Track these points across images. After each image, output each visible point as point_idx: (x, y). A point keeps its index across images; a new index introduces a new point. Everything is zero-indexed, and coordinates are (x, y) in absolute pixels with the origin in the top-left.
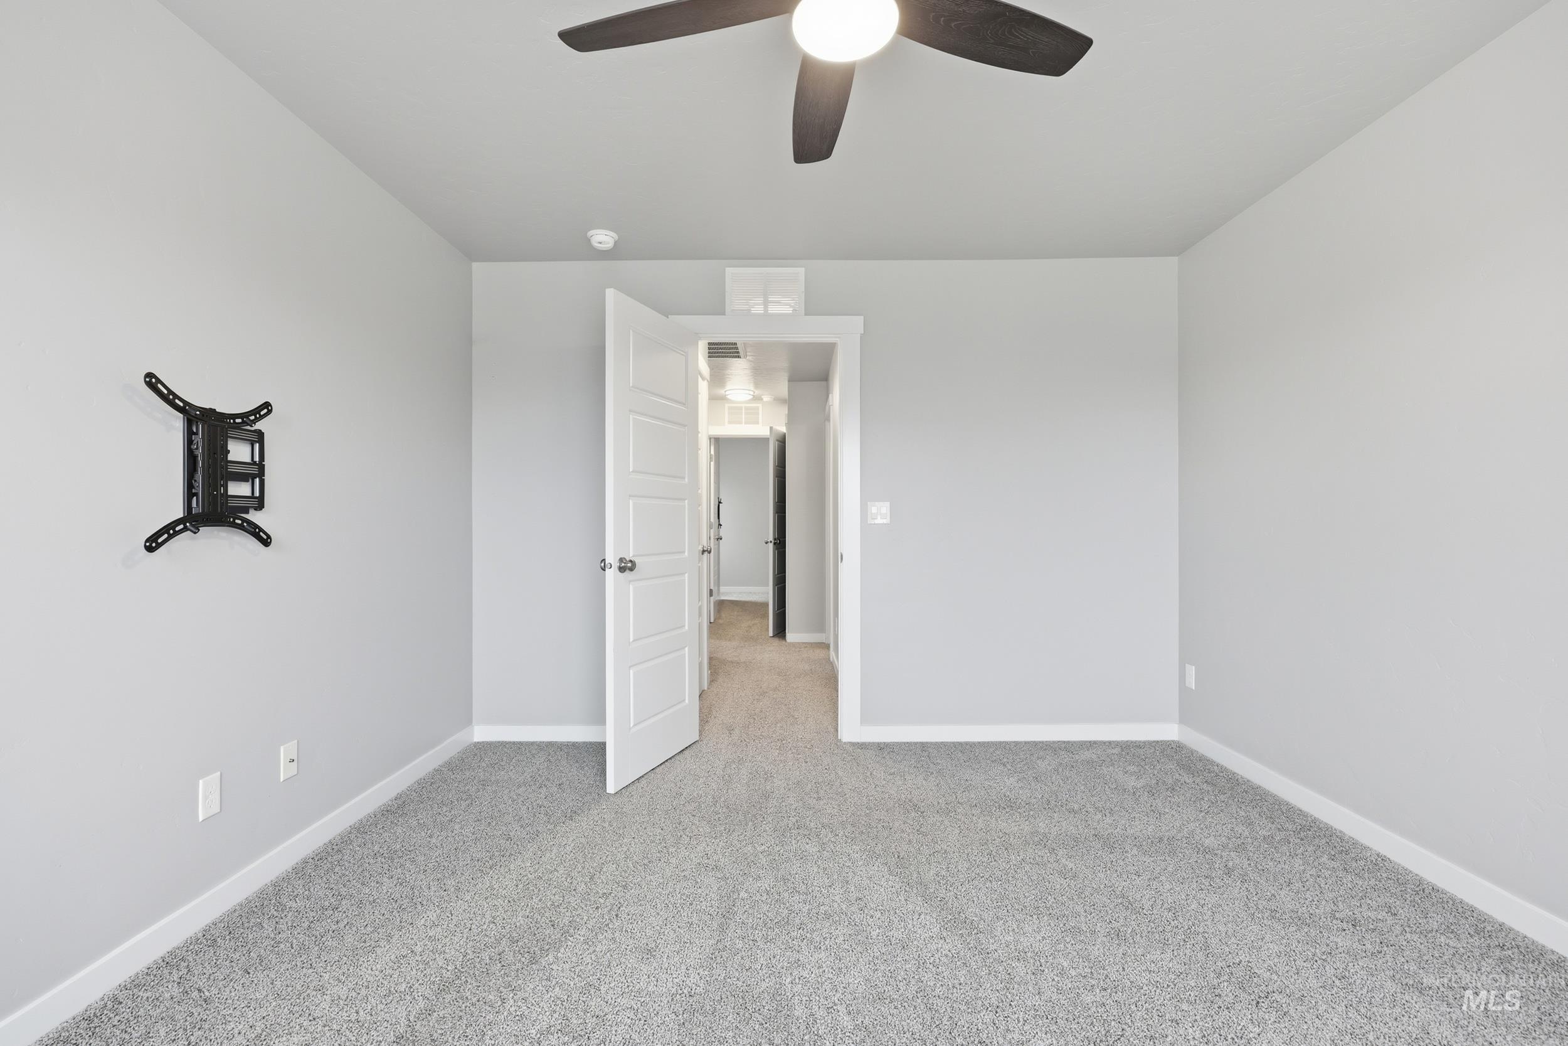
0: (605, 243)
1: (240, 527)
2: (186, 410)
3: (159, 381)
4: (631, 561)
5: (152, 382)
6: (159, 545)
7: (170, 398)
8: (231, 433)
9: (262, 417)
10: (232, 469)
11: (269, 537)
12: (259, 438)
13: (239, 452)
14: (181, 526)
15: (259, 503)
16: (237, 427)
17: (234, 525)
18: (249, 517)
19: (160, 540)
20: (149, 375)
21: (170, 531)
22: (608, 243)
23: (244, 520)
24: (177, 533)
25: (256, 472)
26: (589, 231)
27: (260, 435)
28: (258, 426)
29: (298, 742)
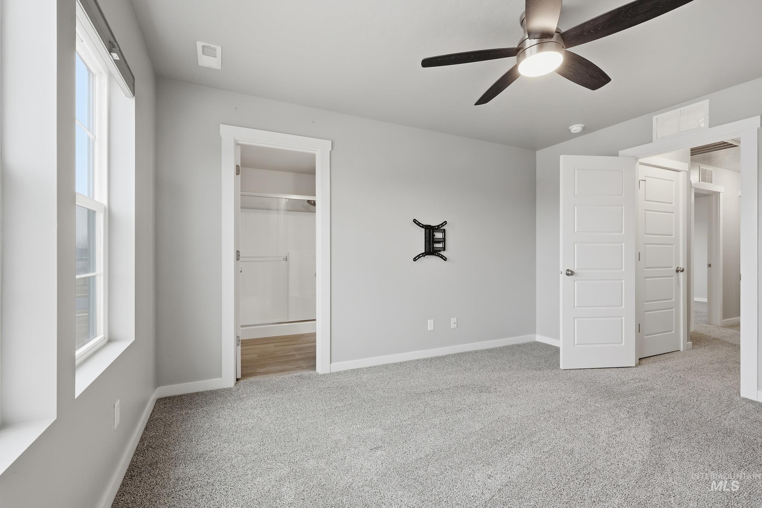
0: (578, 130)
1: (437, 256)
2: (423, 226)
3: (416, 221)
4: (571, 271)
5: (415, 221)
6: (416, 260)
7: (419, 224)
8: (435, 231)
9: (444, 225)
10: (435, 240)
11: (446, 258)
12: (444, 231)
13: (438, 235)
14: (421, 255)
15: (444, 249)
16: (437, 229)
17: (435, 255)
18: (440, 253)
19: (416, 259)
20: (414, 220)
21: (419, 256)
22: (579, 129)
23: (438, 254)
24: (420, 257)
25: (444, 240)
26: (570, 126)
27: (444, 230)
28: (443, 228)
29: (457, 318)
